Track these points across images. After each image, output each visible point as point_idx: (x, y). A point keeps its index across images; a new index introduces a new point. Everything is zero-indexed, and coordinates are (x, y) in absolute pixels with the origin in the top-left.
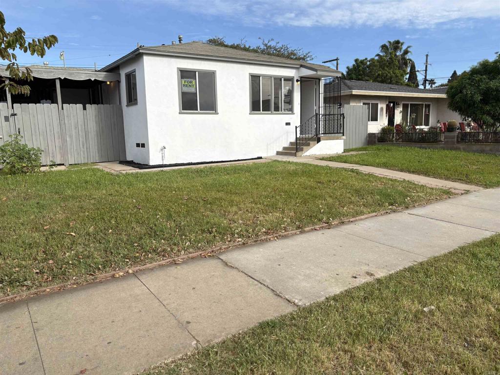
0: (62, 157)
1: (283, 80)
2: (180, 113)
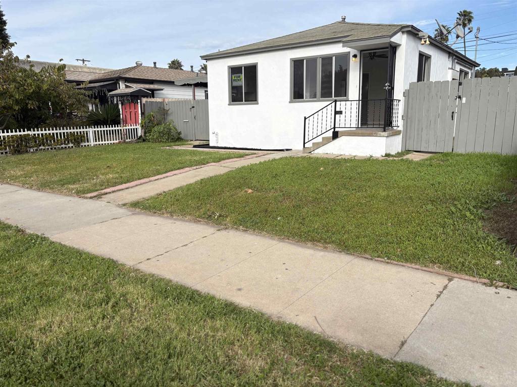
1: (334, 58)
2: (229, 105)
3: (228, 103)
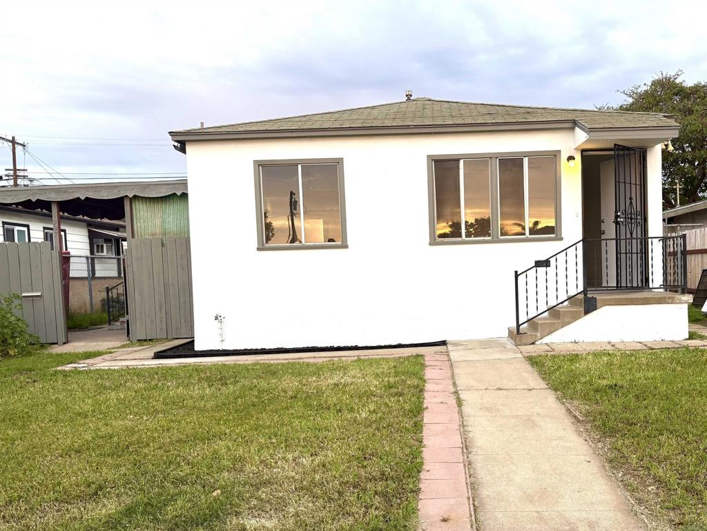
1: (526, 161)
2: (259, 249)
3: (257, 246)
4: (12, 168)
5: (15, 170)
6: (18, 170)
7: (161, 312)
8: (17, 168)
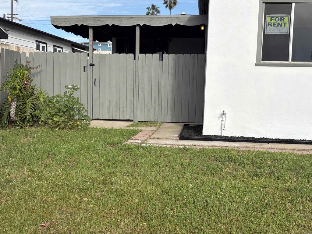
0: (131, 112)
2: (256, 65)
4: (11, 13)
5: (12, 14)
6: (14, 14)
7: (155, 104)
8: (13, 13)
